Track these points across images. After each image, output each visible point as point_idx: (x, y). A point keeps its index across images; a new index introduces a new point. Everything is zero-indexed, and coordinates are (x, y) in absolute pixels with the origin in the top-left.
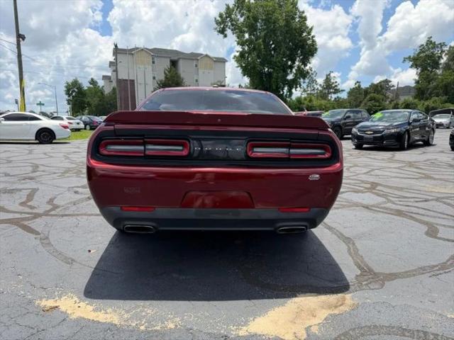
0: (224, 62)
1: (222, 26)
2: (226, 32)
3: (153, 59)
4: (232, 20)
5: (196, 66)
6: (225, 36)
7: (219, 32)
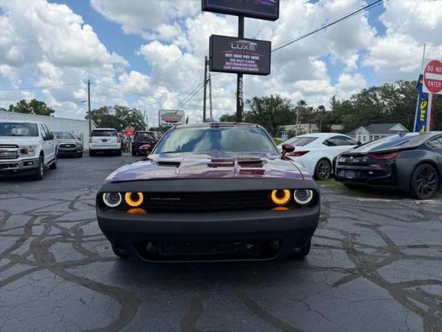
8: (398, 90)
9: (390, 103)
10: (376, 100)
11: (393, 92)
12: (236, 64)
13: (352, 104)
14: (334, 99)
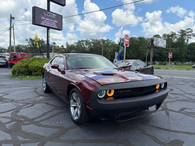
8: (91, 42)
9: (89, 47)
10: (84, 45)
11: (89, 43)
12: (47, 23)
13: (75, 46)
14: (67, 43)
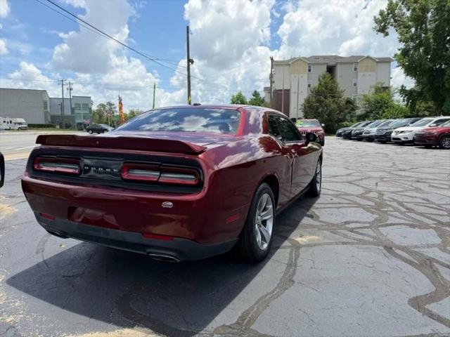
0: (390, 62)
1: (383, 24)
2: (387, 30)
3: (310, 67)
4: (394, 16)
5: (356, 69)
6: (387, 34)
7: (379, 31)
